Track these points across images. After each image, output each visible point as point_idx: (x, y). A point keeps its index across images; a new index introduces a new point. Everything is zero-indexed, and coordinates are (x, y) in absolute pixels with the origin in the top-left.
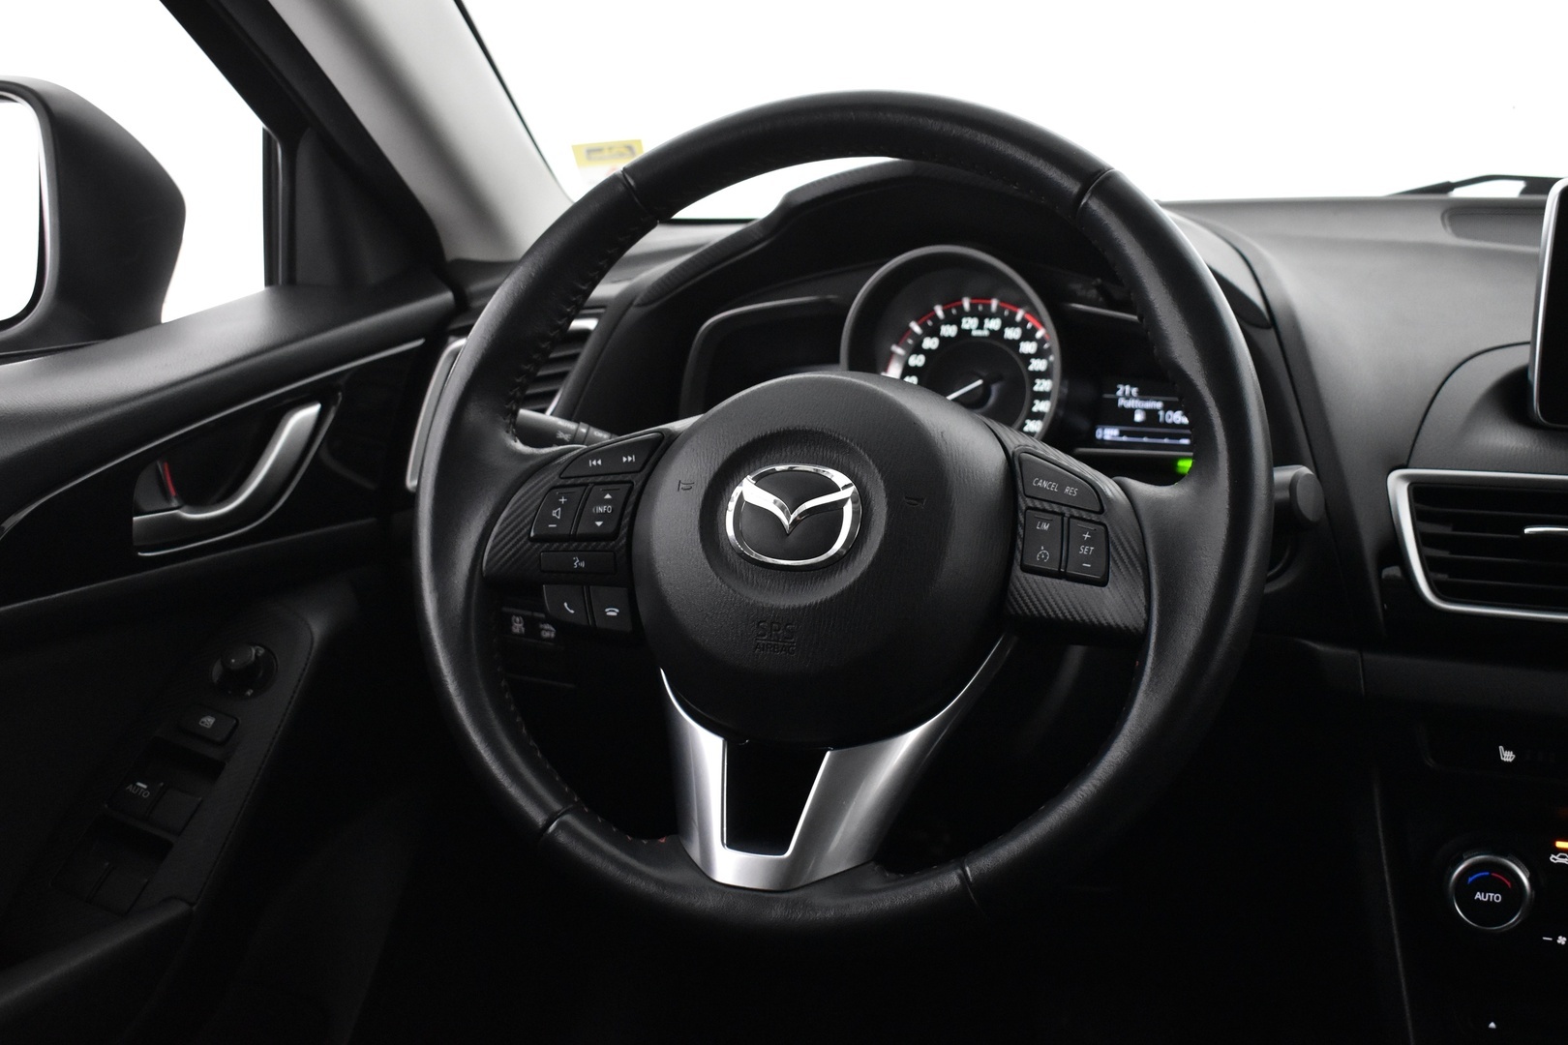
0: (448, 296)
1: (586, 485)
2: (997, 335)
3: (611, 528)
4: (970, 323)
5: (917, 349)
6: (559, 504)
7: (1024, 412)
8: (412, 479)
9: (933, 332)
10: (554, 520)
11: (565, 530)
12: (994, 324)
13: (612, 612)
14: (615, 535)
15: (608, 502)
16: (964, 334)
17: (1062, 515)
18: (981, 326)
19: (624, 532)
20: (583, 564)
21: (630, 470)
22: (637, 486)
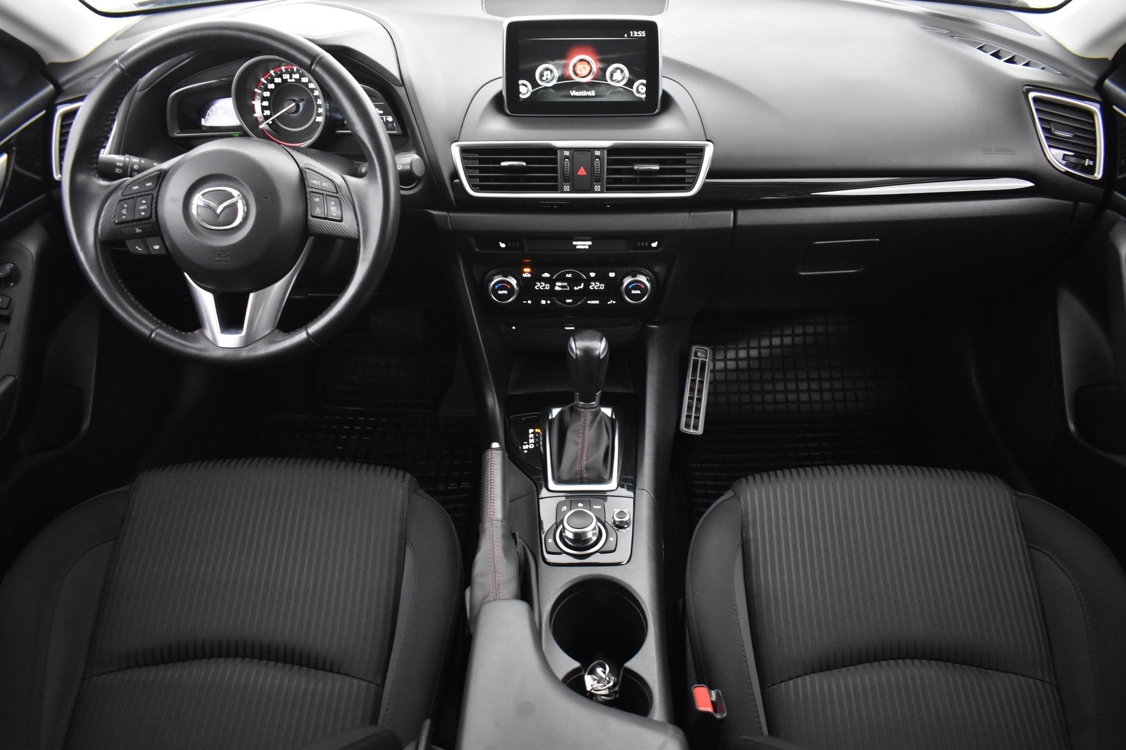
0: (51, 87)
1: (134, 197)
2: (298, 81)
3: (148, 215)
4: (286, 76)
5: (266, 89)
6: (124, 208)
7: (315, 114)
8: (57, 175)
9: (272, 81)
10: (124, 215)
11: (130, 218)
12: (296, 76)
13: (157, 247)
14: (150, 218)
15: (144, 204)
16: (284, 81)
17: (323, 194)
18: (291, 78)
19: (154, 215)
20: (140, 231)
21: (150, 189)
22: (155, 196)
